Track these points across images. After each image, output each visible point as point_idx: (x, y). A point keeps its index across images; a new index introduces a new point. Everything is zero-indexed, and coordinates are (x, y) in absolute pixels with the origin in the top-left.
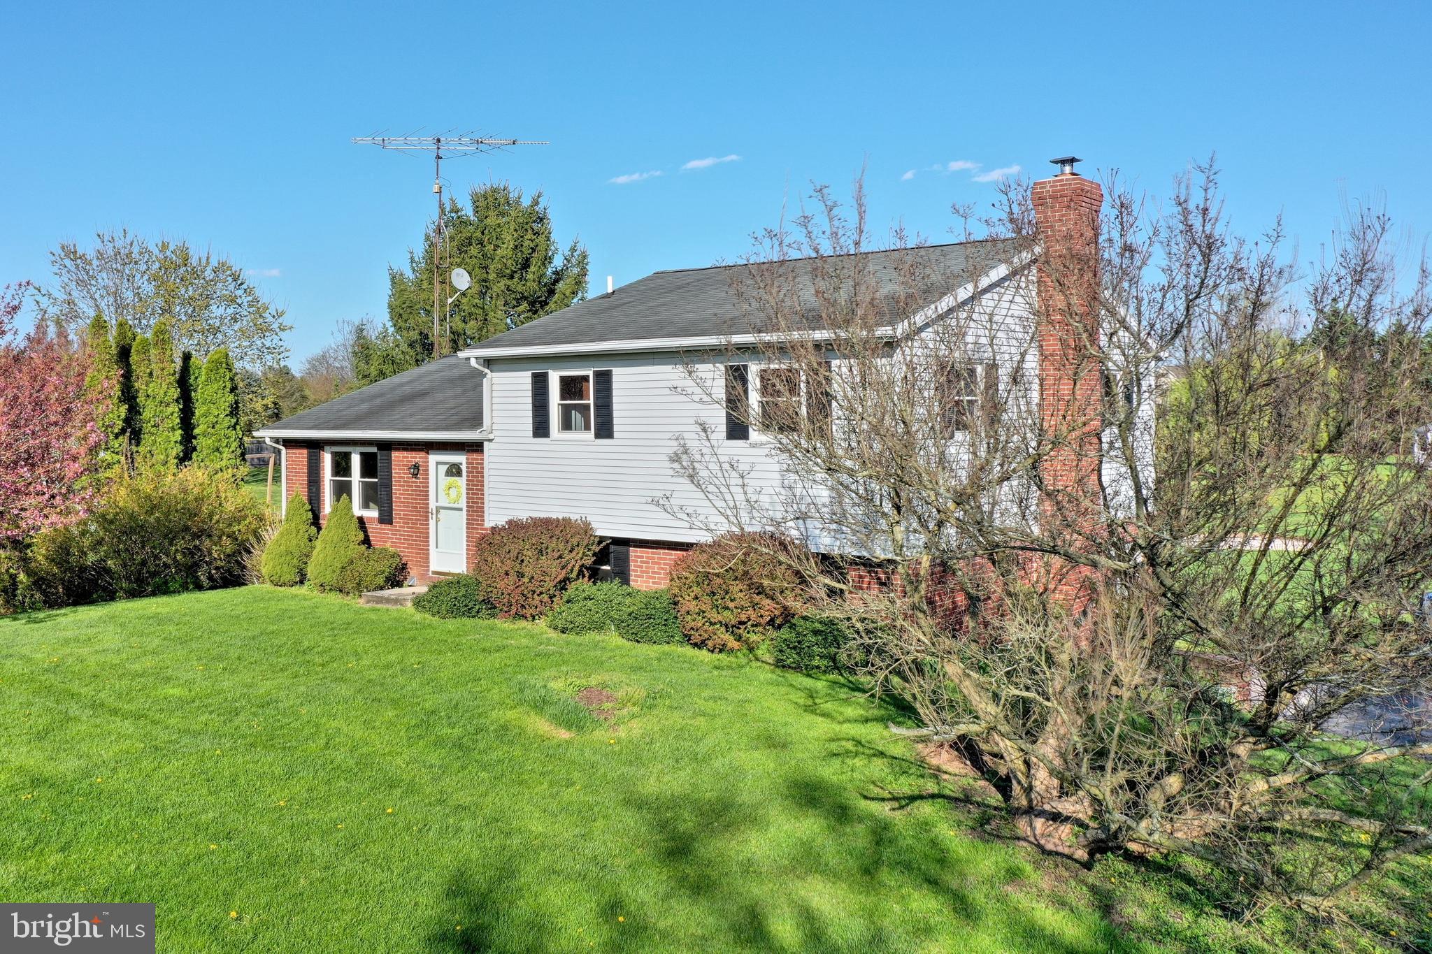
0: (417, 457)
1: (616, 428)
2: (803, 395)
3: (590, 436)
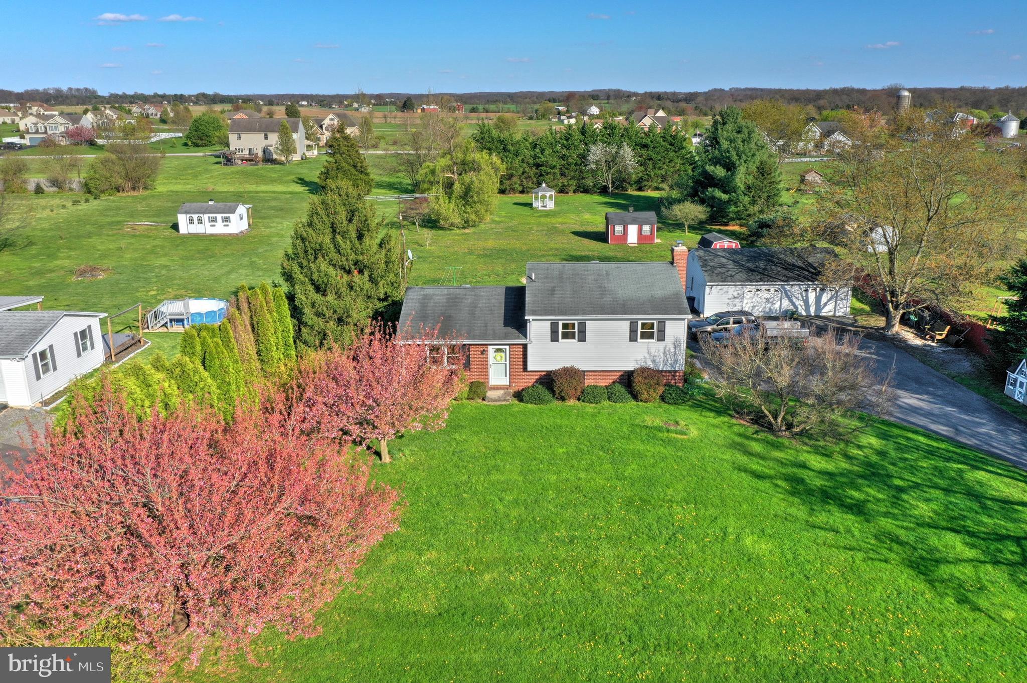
0: (484, 347)
1: (587, 339)
2: (655, 330)
3: (575, 341)
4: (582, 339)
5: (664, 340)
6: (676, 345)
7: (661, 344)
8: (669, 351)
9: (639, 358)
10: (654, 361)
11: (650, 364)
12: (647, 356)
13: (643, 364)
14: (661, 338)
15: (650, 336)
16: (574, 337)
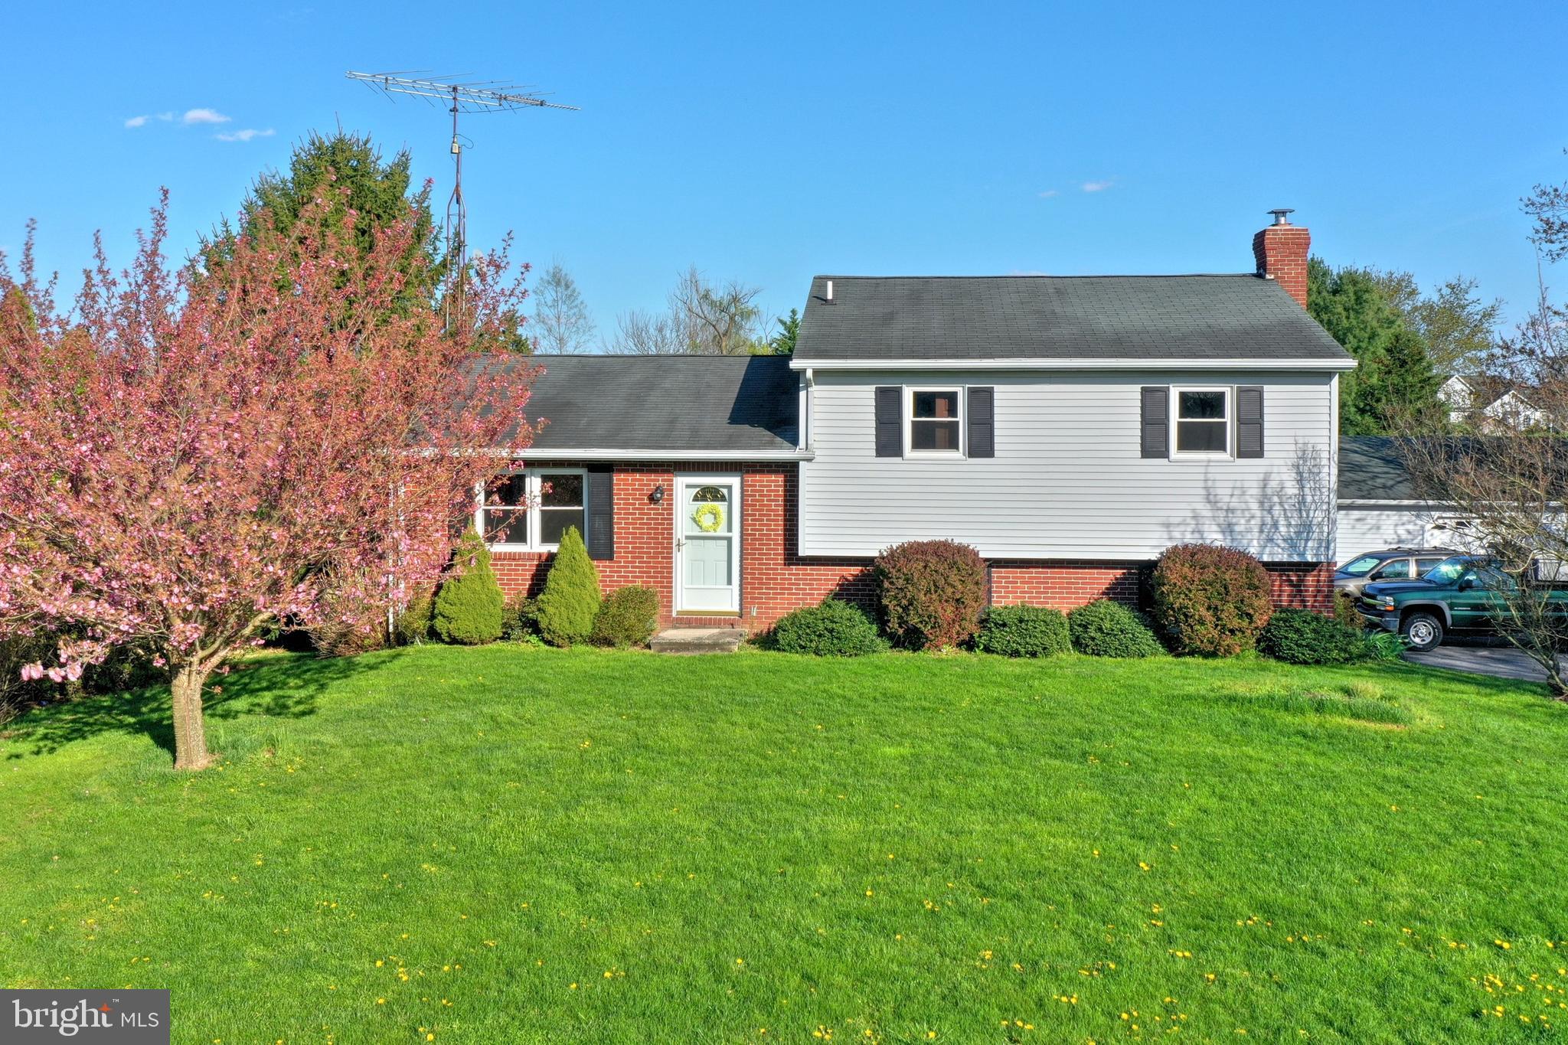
0: (660, 480)
1: (996, 447)
2: (1229, 417)
3: (958, 455)
4: (982, 446)
5: (1259, 454)
6: (1304, 468)
7: (1251, 466)
8: (1280, 491)
9: (1175, 517)
10: (1228, 529)
11: (1215, 538)
12: (1205, 511)
13: (1190, 539)
14: (1252, 447)
15: (1212, 440)
16: (953, 444)
